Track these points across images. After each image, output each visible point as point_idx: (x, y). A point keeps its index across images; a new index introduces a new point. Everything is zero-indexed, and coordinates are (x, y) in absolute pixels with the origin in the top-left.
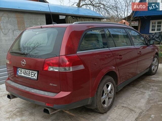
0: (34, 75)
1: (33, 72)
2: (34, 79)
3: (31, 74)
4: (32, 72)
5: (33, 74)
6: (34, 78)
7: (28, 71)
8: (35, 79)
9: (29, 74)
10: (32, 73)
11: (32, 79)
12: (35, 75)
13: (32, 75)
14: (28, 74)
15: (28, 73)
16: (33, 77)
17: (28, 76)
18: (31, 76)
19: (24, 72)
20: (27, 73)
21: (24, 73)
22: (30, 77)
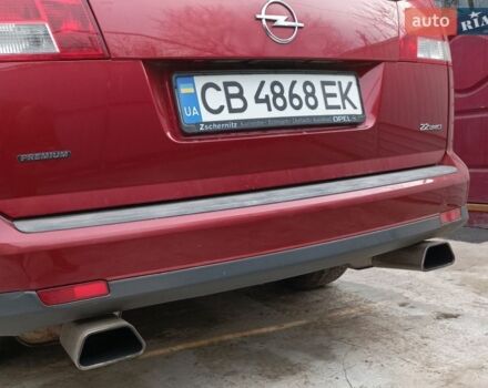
0: (344, 97)
1: (333, 84)
2: (350, 116)
3: (326, 96)
4: (324, 84)
5: (334, 95)
6: (349, 110)
7: (294, 83)
8: (356, 116)
9: (308, 95)
10: (329, 89)
11: (339, 120)
12: (349, 95)
13: (331, 101)
14: (303, 96)
15: (298, 90)
16: (338, 107)
17: (305, 112)
18: (328, 107)
19: (266, 91)
20: (292, 96)
21: (266, 100)
22: (321, 111)
